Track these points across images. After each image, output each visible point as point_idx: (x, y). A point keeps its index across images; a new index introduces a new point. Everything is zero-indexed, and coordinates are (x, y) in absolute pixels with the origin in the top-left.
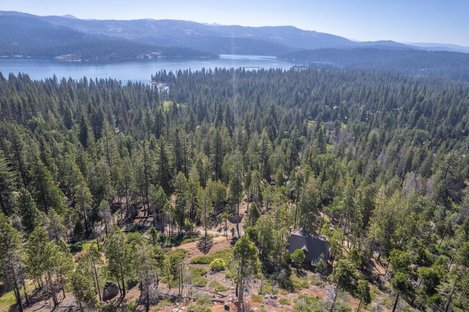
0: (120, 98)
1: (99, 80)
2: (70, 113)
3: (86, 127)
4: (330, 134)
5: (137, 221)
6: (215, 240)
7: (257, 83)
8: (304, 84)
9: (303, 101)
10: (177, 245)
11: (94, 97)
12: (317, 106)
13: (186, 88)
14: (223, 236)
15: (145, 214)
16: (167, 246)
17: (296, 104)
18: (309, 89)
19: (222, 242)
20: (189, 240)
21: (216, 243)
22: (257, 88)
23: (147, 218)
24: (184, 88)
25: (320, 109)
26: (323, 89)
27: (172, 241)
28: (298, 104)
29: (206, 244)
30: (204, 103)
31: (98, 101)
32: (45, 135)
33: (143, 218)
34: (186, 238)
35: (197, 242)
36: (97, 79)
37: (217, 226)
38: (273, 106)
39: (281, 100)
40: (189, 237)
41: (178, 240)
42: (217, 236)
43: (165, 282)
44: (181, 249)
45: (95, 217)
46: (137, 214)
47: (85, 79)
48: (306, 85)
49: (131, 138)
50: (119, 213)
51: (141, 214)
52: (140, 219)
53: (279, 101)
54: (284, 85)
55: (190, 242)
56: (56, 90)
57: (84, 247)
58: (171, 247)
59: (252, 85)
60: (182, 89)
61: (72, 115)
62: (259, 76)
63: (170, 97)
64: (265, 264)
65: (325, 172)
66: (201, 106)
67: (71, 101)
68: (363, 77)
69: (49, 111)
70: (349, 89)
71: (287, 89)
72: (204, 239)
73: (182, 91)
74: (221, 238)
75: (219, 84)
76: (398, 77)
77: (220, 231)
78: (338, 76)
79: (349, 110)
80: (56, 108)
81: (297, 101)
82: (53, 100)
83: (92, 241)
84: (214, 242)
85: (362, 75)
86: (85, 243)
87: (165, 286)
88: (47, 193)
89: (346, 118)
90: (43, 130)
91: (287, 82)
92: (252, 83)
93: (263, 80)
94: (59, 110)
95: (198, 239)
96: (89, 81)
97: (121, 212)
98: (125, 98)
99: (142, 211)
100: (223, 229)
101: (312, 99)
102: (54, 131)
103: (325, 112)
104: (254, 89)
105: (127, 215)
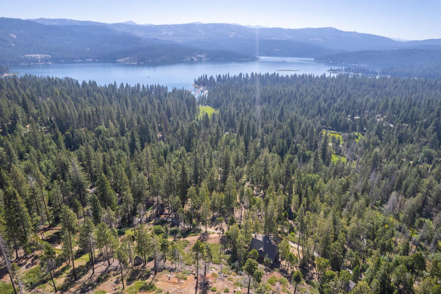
0: (164, 107)
1: (149, 86)
2: (124, 124)
3: (134, 138)
4: (343, 145)
5: (163, 216)
6: (211, 236)
7: (286, 91)
8: (331, 93)
9: (326, 112)
10: (185, 237)
11: (144, 106)
12: (338, 116)
13: (222, 95)
14: (217, 234)
15: (169, 212)
16: (178, 237)
17: (317, 114)
18: (334, 98)
19: (215, 238)
20: (193, 234)
21: (210, 239)
22: (286, 95)
23: (170, 215)
24: (220, 95)
25: (340, 120)
26: (349, 99)
27: (182, 234)
28: (319, 114)
29: (204, 238)
30: (232, 113)
31: (147, 108)
32: (106, 141)
33: (167, 214)
34: (192, 233)
35: (198, 236)
36: (147, 86)
37: (216, 225)
38: (292, 119)
39: (306, 109)
40: (194, 233)
41: (186, 233)
42: (213, 233)
43: (170, 260)
44: (186, 240)
45: (134, 213)
46: (163, 211)
47: (138, 85)
48: (333, 94)
49: (168, 146)
50: (152, 209)
51: (167, 211)
52: (165, 215)
53: (304, 111)
54: (312, 93)
55: (193, 236)
56: (116, 94)
57: (126, 233)
58: (180, 238)
59: (281, 93)
60: (218, 95)
61: (126, 125)
62: (291, 81)
63: (208, 102)
64: (233, 256)
65: (307, 190)
66: (230, 116)
67: (126, 109)
68: (395, 84)
69: (110, 121)
70: (372, 100)
71: (314, 98)
72: (203, 234)
73: (218, 98)
74: (216, 235)
75: (251, 91)
76: (436, 83)
77: (216, 230)
78: (368, 84)
79: (369, 122)
80: (114, 117)
81: (319, 112)
82: (113, 110)
83: (131, 229)
84: (210, 237)
85: (395, 82)
86: (127, 229)
87: (170, 262)
88: (106, 194)
89: (365, 129)
90: (105, 137)
91: (314, 90)
92: (281, 91)
93: (292, 88)
94: (116, 119)
95: (199, 234)
96: (141, 87)
97: (153, 209)
98: (168, 107)
99: (167, 209)
100: (219, 229)
101: (335, 109)
102: (112, 138)
103: (345, 123)
104: (282, 97)
105: (157, 212)
